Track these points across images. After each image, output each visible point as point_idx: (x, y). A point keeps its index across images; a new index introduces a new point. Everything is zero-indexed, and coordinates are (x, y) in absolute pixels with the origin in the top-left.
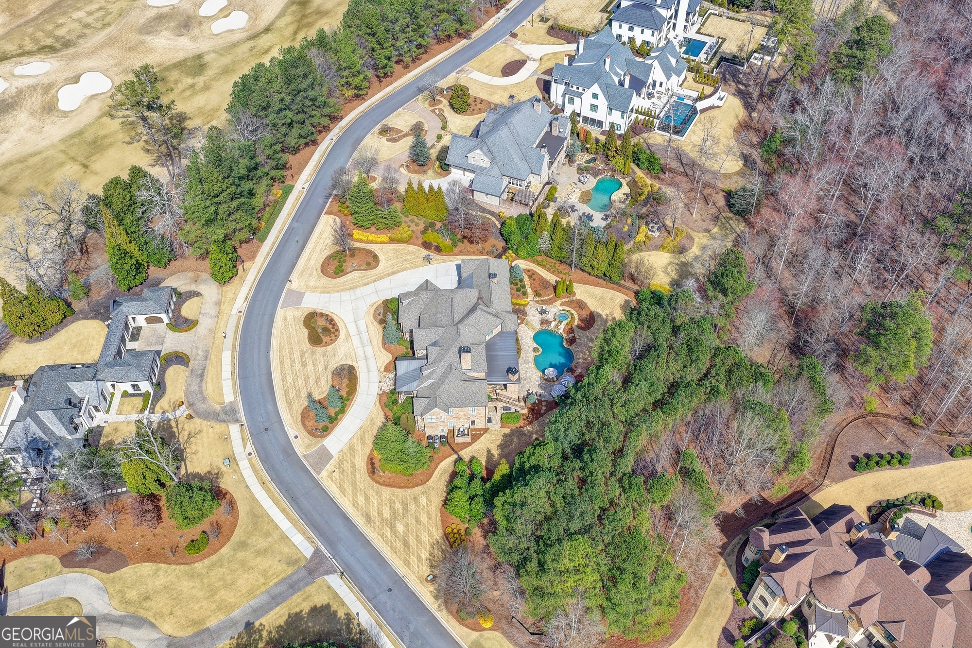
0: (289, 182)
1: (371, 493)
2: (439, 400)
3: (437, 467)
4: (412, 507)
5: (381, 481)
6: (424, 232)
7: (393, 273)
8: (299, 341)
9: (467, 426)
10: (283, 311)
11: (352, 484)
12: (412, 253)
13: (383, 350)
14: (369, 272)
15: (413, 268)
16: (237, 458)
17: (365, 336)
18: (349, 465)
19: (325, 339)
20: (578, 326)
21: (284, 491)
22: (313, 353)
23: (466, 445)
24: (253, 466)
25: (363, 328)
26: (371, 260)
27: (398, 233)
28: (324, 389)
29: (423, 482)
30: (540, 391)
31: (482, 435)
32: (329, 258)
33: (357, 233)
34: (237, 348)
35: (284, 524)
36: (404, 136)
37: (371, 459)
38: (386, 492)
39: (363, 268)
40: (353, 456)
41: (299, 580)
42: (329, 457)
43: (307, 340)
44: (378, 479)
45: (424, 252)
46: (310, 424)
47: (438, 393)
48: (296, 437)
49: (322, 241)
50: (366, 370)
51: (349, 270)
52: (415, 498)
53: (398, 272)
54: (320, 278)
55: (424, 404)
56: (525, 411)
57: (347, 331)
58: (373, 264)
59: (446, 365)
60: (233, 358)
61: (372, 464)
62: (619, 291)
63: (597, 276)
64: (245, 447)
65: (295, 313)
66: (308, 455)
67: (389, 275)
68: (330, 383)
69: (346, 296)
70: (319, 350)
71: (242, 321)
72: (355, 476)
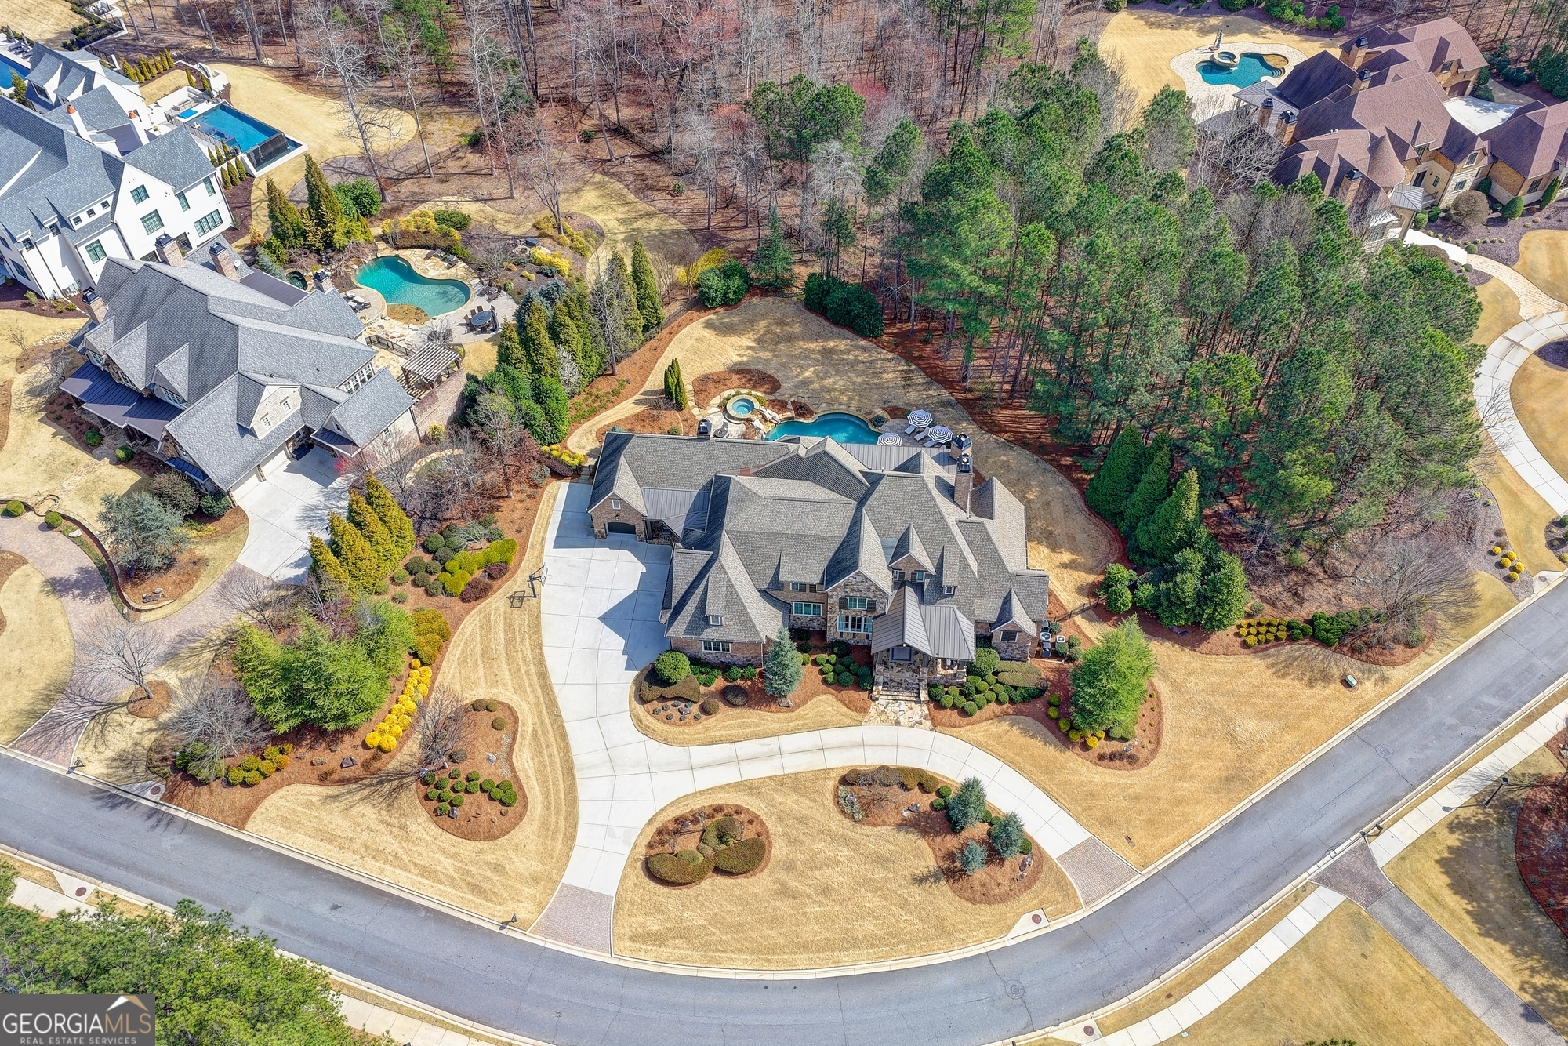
5: (1150, 747)
6: (431, 591)
10: (621, 944)
12: (487, 628)
13: (799, 712)
14: (526, 728)
17: (747, 748)
19: (749, 833)
21: (1184, 950)
22: (786, 866)
28: (909, 845)
32: (445, 820)
35: (1270, 948)
37: (1103, 757)
38: (1173, 740)
39: (506, 739)
41: (1399, 913)
42: (1088, 847)
43: (741, 880)
44: (1145, 752)
46: (1006, 882)
48: (1036, 919)
50: (857, 751)
51: (505, 772)
54: (513, 843)
57: (722, 788)
58: (498, 715)
61: (1112, 757)
67: (545, 684)
68: (890, 830)
70: (779, 851)
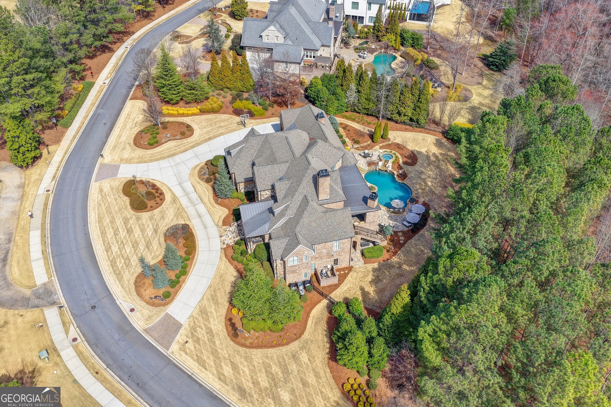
0: (89, 80)
1: (238, 359)
2: (300, 238)
3: (308, 316)
4: (293, 367)
5: (248, 343)
6: (232, 103)
7: (210, 139)
8: (120, 209)
9: (329, 267)
10: (98, 184)
11: (212, 353)
12: (224, 121)
13: (216, 205)
14: (185, 141)
15: (229, 132)
16: (58, 347)
17: (194, 196)
18: (204, 332)
19: (150, 204)
20: (405, 163)
21: (126, 378)
22: (138, 219)
23: (335, 287)
24: (80, 354)
25: (190, 189)
26: (185, 129)
27: (207, 105)
28: (158, 253)
29: (298, 336)
30: (392, 223)
31: (348, 274)
32: (140, 134)
33: (166, 109)
34: (48, 226)
36: (195, 39)
37: (230, 320)
38: (257, 355)
39: (178, 137)
40: (208, 320)
42: (178, 326)
43: (129, 207)
44: (243, 341)
45: (238, 119)
46: (148, 292)
47: (298, 229)
48: (132, 310)
49: (131, 120)
50: (202, 227)
51: (164, 140)
52: (294, 356)
53: (214, 137)
54: (134, 150)
55: (283, 246)
56: (385, 243)
57: (173, 193)
58: (187, 133)
59: (301, 198)
60: (43, 236)
61: (233, 325)
62: (427, 133)
63: (404, 123)
64: (67, 332)
65: (112, 183)
66: (150, 328)
67: (206, 141)
68: (164, 245)
69: (164, 163)
70: (145, 215)
71: (51, 199)
72: (214, 343)
